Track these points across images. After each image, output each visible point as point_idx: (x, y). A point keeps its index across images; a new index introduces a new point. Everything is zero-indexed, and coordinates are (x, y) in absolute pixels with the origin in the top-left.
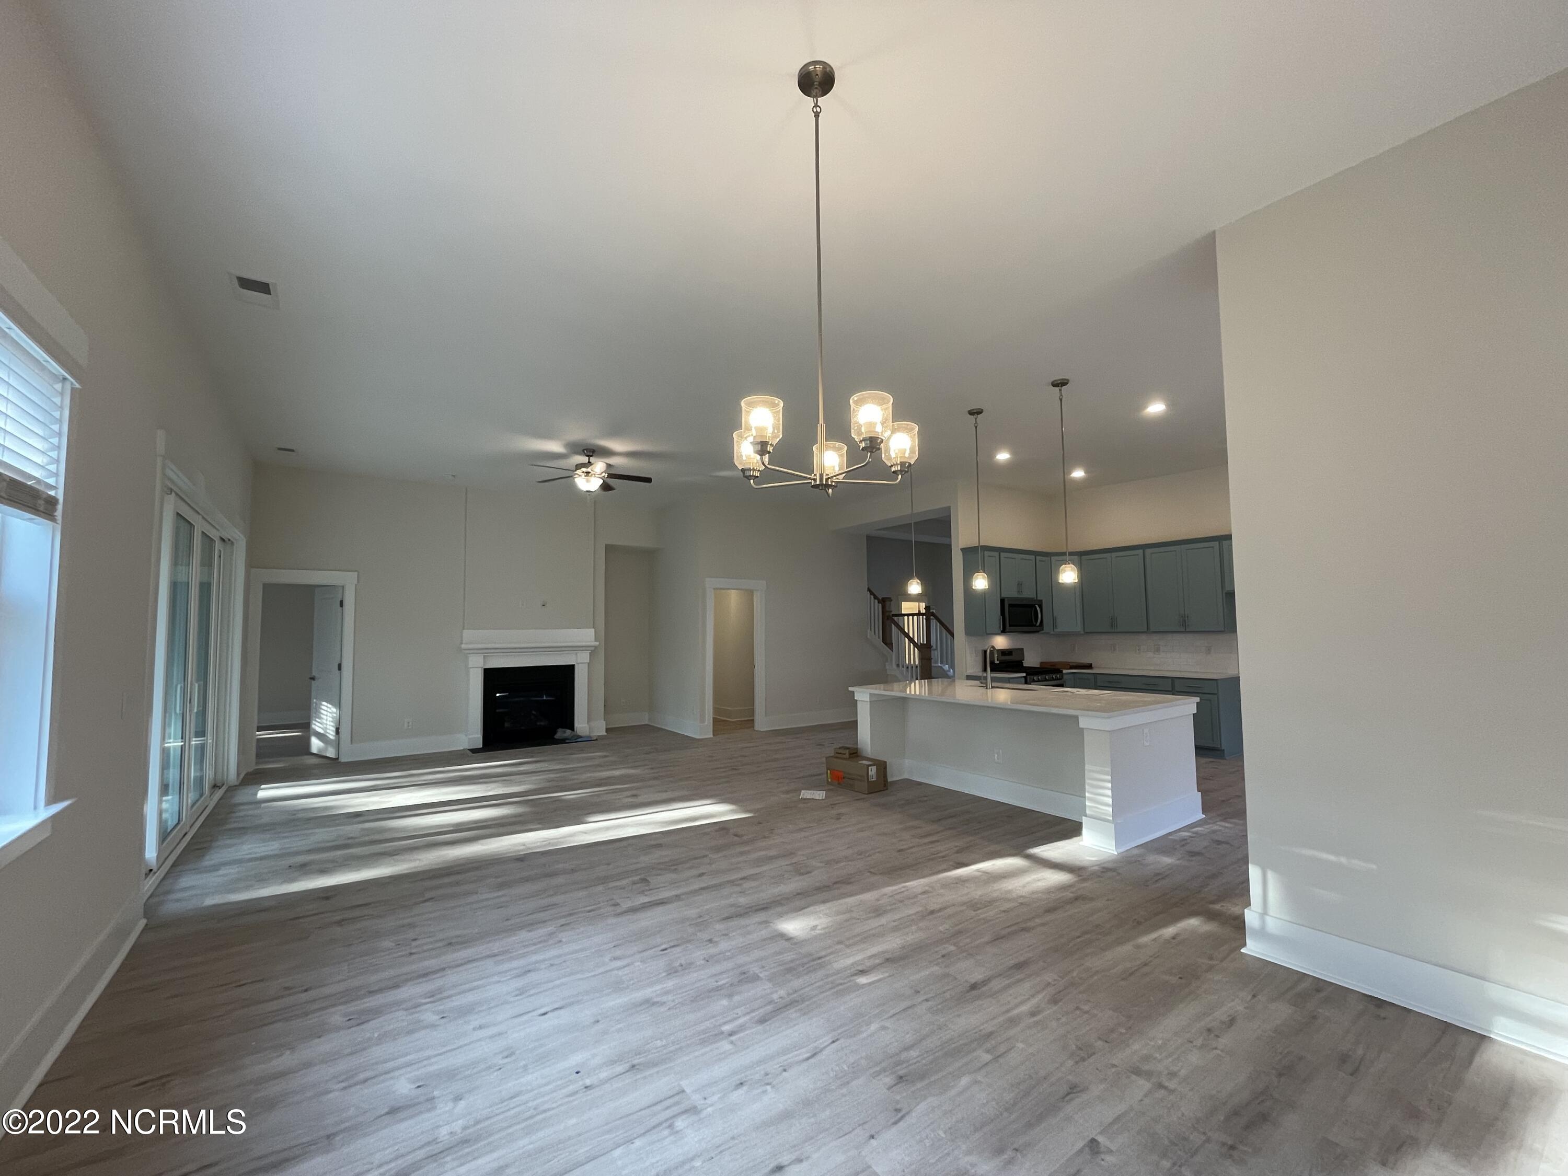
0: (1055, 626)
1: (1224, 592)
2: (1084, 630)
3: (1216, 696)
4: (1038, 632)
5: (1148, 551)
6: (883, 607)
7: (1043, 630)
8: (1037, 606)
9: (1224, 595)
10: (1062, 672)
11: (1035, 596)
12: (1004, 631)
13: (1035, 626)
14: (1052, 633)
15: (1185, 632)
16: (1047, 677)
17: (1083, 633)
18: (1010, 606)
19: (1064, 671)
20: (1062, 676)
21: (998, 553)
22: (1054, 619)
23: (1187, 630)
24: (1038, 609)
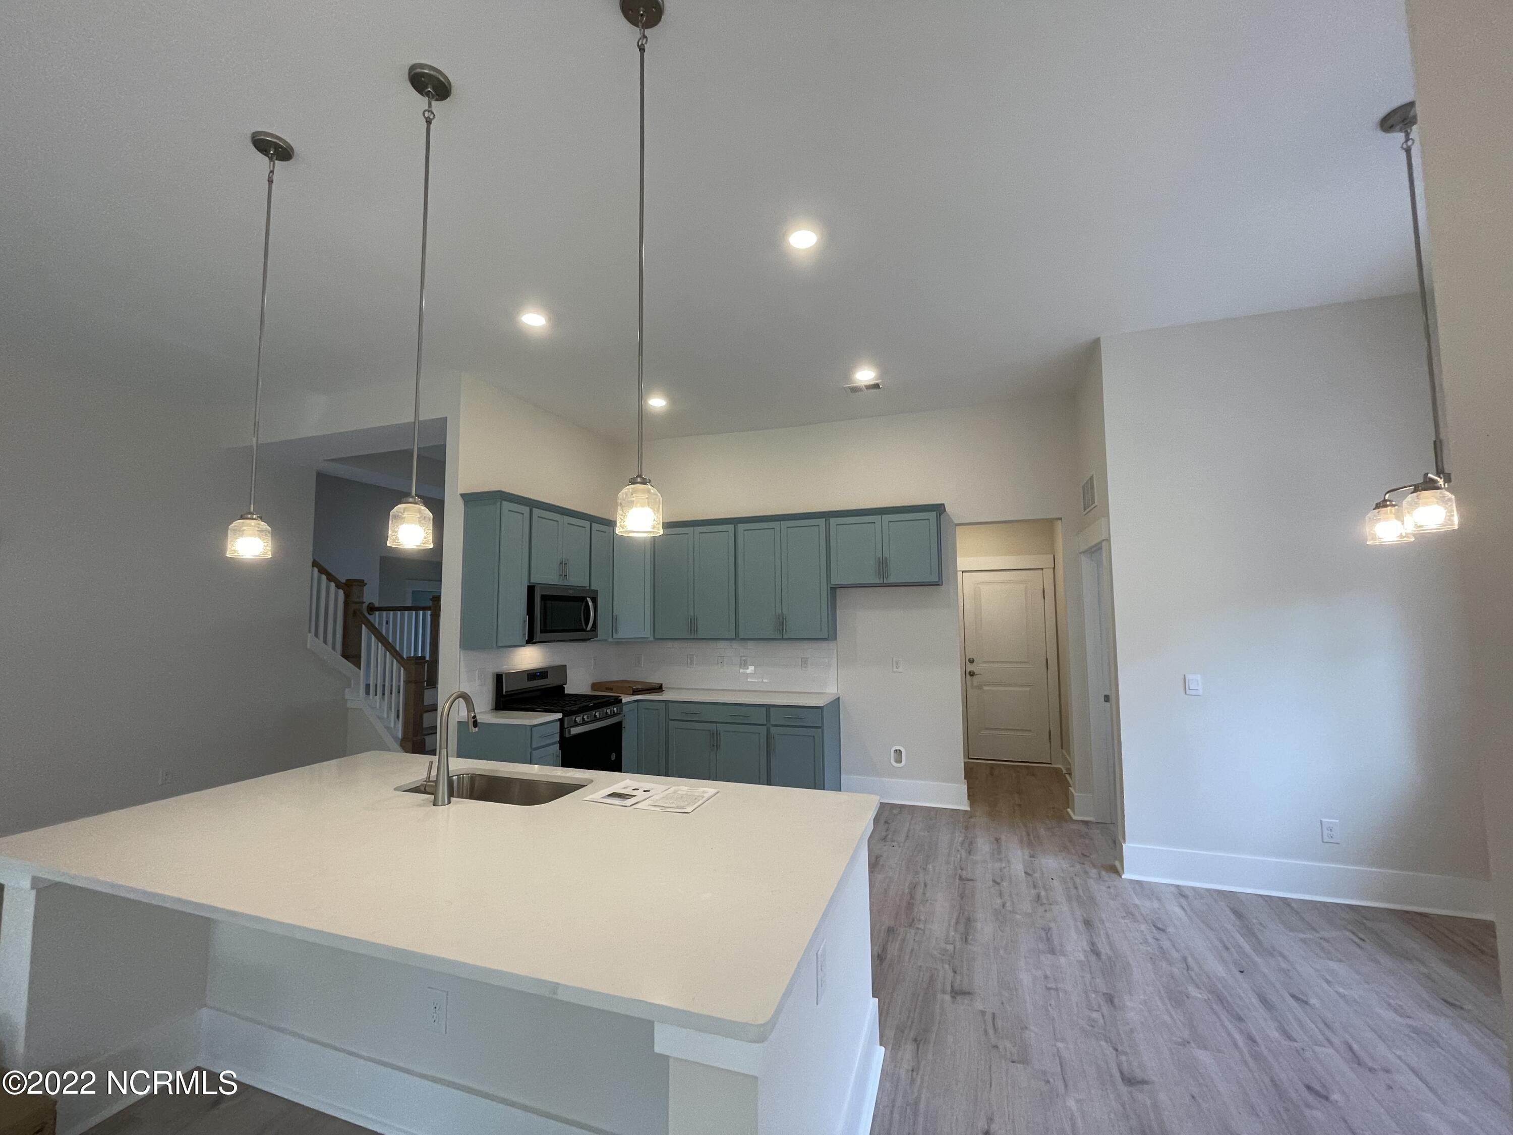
0: (614, 628)
1: (829, 586)
2: (654, 637)
3: (820, 730)
4: (589, 639)
5: (741, 527)
6: (347, 596)
7: (597, 637)
8: (588, 599)
9: (829, 588)
10: (618, 701)
11: (586, 584)
12: (531, 640)
13: (585, 630)
14: (611, 640)
15: (783, 639)
16: (597, 714)
17: (652, 639)
18: (544, 598)
19: (626, 699)
20: (621, 709)
21: (528, 509)
22: (614, 619)
23: (785, 637)
24: (590, 604)
